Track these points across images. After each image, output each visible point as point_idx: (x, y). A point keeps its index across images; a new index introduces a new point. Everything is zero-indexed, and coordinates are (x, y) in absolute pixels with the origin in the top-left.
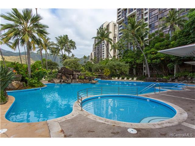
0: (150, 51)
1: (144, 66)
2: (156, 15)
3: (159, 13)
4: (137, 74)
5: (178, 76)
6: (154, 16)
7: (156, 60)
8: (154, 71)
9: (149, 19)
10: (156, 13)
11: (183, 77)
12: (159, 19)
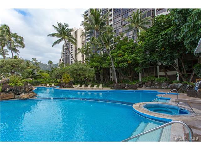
0: (117, 53)
1: (111, 71)
2: (120, 21)
3: (122, 20)
4: (104, 80)
5: (145, 82)
6: (118, 22)
7: (123, 64)
8: (120, 77)
9: (114, 25)
10: (119, 20)
11: (150, 82)
12: (122, 26)
